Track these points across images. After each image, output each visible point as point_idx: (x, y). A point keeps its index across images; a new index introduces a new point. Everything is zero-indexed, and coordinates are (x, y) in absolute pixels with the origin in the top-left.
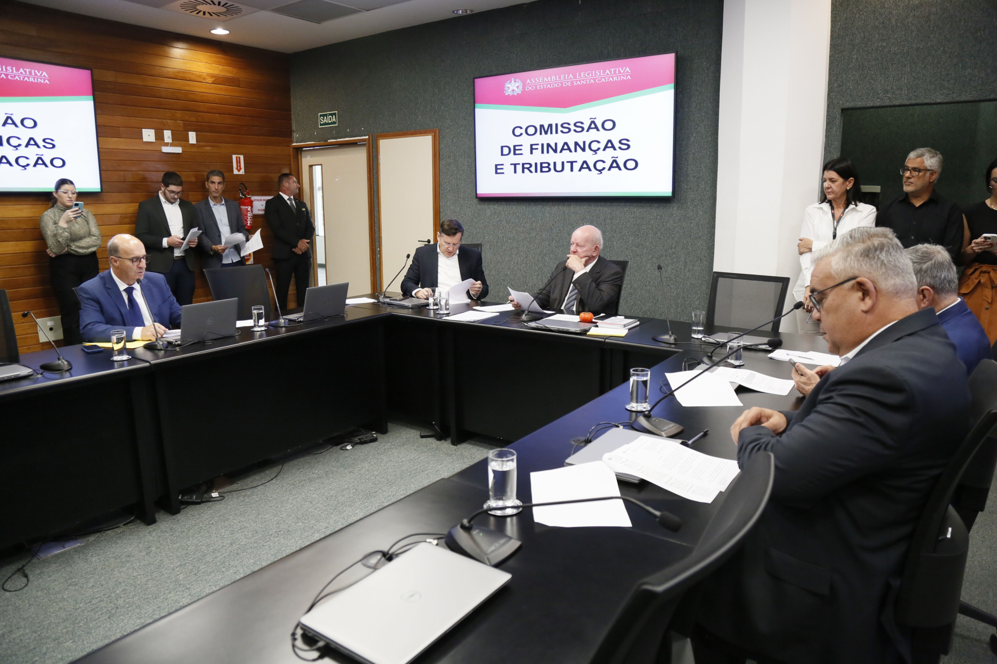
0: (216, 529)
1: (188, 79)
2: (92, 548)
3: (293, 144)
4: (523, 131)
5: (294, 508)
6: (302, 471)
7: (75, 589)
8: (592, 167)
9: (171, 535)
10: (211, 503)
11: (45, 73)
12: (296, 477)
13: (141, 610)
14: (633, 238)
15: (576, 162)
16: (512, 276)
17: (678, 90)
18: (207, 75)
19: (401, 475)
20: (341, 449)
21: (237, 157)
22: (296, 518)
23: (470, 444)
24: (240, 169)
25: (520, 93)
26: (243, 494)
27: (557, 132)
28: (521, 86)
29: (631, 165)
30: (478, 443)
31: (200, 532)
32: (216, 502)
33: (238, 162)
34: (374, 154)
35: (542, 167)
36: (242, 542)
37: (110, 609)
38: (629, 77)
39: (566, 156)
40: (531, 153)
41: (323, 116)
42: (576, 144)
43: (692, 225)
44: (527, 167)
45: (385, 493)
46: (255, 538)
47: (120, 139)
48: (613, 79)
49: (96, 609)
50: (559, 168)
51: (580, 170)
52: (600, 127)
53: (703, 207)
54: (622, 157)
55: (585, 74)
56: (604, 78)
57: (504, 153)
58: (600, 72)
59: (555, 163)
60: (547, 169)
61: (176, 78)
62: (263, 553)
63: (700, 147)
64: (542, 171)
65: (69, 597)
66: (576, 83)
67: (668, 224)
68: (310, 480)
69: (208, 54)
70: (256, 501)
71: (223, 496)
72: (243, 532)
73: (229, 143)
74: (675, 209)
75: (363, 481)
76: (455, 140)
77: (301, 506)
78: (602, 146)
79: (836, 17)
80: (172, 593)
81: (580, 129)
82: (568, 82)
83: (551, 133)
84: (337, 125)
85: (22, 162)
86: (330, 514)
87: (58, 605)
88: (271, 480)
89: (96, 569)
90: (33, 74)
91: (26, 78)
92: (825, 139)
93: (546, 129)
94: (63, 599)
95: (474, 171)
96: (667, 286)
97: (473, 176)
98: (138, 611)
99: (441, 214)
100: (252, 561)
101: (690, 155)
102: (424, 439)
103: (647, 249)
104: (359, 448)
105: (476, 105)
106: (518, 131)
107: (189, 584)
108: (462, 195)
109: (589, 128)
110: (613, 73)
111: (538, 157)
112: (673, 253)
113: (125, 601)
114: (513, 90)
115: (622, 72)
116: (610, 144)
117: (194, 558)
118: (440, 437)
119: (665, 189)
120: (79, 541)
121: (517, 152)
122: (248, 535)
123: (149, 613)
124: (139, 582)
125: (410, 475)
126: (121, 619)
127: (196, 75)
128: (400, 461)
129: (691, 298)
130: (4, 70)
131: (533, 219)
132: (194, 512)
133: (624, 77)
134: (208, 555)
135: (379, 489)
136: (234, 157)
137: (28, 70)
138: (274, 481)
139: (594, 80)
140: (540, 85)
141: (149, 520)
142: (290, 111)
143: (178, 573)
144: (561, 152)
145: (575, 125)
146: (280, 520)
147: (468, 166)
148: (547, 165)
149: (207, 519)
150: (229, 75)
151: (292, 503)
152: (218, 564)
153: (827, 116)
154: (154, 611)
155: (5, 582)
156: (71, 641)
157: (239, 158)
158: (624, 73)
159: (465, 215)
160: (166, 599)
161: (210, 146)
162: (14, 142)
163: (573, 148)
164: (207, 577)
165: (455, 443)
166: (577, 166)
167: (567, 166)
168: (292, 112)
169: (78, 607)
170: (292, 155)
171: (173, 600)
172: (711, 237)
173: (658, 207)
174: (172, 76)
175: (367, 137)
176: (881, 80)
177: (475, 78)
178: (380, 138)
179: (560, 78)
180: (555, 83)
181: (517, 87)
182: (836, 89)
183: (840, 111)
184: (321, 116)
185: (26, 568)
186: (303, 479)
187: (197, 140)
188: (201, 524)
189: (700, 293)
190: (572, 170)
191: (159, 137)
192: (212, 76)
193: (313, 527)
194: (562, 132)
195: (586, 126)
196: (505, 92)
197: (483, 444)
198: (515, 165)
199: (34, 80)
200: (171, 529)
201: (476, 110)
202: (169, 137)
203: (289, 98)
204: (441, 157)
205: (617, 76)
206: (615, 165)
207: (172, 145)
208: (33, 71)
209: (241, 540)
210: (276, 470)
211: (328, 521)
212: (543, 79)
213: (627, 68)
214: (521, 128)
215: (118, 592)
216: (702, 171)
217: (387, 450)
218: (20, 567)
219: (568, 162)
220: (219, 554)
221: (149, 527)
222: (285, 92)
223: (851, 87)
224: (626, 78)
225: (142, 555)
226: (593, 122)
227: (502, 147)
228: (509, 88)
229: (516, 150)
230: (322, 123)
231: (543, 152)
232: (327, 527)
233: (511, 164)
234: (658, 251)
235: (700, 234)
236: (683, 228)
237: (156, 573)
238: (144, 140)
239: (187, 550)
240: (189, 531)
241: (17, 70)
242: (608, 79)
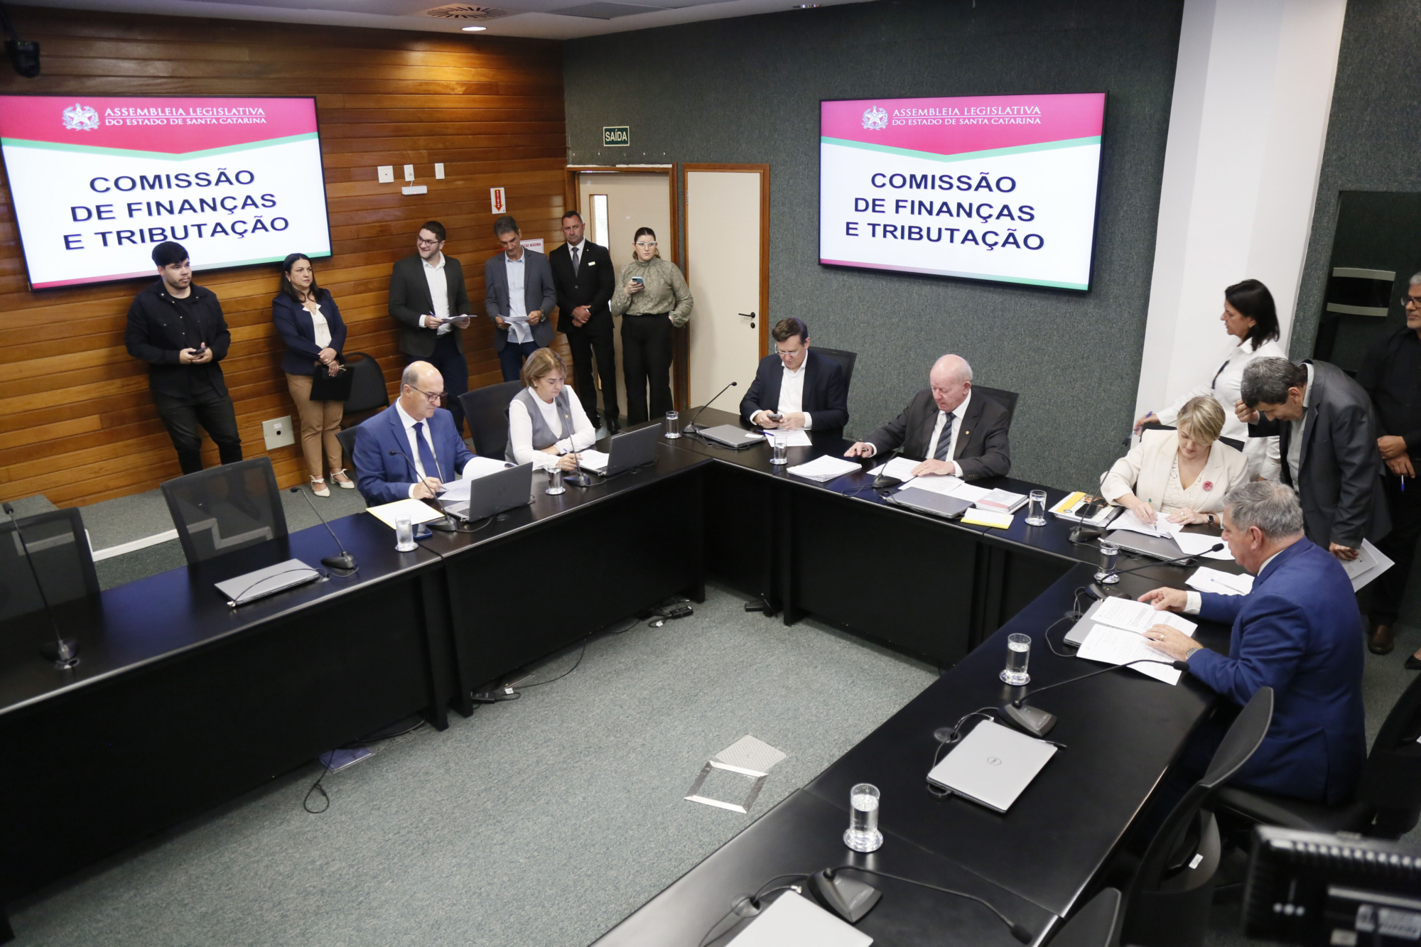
0: (517, 741)
1: (432, 92)
2: (385, 760)
3: (569, 166)
4: (887, 181)
5: (602, 713)
6: (605, 659)
7: (379, 815)
8: (979, 239)
9: (468, 747)
10: (505, 702)
11: (260, 110)
12: (600, 668)
13: (454, 847)
14: (1031, 339)
15: (958, 230)
16: (864, 372)
17: (1106, 144)
18: (457, 84)
19: (725, 670)
20: (650, 626)
21: (496, 191)
22: (606, 729)
23: (808, 624)
24: (501, 206)
25: (884, 127)
26: (541, 691)
27: (933, 187)
28: (886, 119)
29: (1034, 242)
30: (817, 624)
31: (500, 744)
32: (512, 701)
33: (498, 197)
34: (680, 190)
35: (910, 233)
36: (549, 760)
37: (421, 843)
38: (1038, 120)
39: (945, 221)
40: (897, 212)
41: (610, 131)
42: (960, 206)
43: (1113, 330)
44: (889, 230)
45: (707, 697)
46: (563, 756)
47: (351, 183)
48: (1015, 121)
49: (407, 842)
50: (934, 235)
51: (963, 242)
52: (993, 185)
53: (1130, 308)
54: (1022, 230)
55: (976, 110)
56: (1003, 118)
57: (859, 208)
58: (997, 110)
59: (929, 229)
60: (918, 236)
61: (418, 92)
62: (574, 777)
63: (1133, 225)
64: (910, 238)
65: (375, 825)
66: (964, 121)
67: (1080, 327)
68: (618, 673)
69: (459, 54)
70: (558, 702)
71: (518, 693)
72: (548, 746)
73: (486, 173)
74: (1092, 306)
75: (680, 677)
76: (791, 181)
77: (610, 712)
78: (995, 212)
79: (1346, 57)
80: (483, 826)
81: (966, 186)
82: (951, 119)
83: (926, 187)
84: (628, 145)
85: (239, 228)
86: (645, 726)
87: (367, 834)
88: (571, 671)
89: (395, 790)
90: (248, 113)
91: (240, 120)
92: (1310, 232)
93: (919, 182)
94: (369, 828)
95: (817, 227)
96: (1074, 407)
97: (816, 233)
98: (451, 847)
99: (770, 280)
100: (563, 788)
101: (1118, 236)
102: (750, 613)
103: (1049, 356)
104: (672, 625)
105: (823, 138)
106: (879, 180)
107: (499, 816)
108: (799, 257)
109: (979, 186)
110: (1015, 113)
111: (905, 219)
112: (1085, 365)
113: (434, 834)
114: (875, 123)
115: (1029, 112)
116: (1005, 211)
117: (499, 781)
118: (770, 613)
119: (1080, 280)
120: (368, 749)
121: (877, 208)
122: (555, 751)
123: (463, 851)
124: (444, 809)
125: (736, 671)
126: (435, 857)
127: (443, 85)
128: (722, 648)
129: (1105, 426)
130: (215, 114)
131: (896, 300)
132: (487, 715)
133: (1031, 120)
134: (513, 777)
135: (700, 692)
136: (493, 191)
137: (241, 109)
138: (574, 672)
139: (989, 119)
140: (913, 119)
141: (442, 726)
142: (564, 119)
143: (485, 800)
144: (938, 214)
145: (959, 179)
146: (588, 732)
147: (809, 219)
148: (917, 230)
149: (505, 725)
150: (484, 79)
151: (599, 707)
152: (527, 790)
153: (1317, 200)
154: (468, 849)
155: (305, 801)
156: (390, 881)
157: (499, 191)
158: (1031, 114)
159: (804, 285)
160: (479, 834)
161: (462, 180)
162: (229, 204)
163: (954, 211)
164: (517, 807)
165: (789, 621)
166: (959, 236)
167: (946, 235)
168: (566, 122)
169: (387, 838)
170: (566, 180)
171: (485, 836)
172: (1138, 350)
173: (1068, 301)
174: (413, 91)
175: (670, 166)
176: (1403, 156)
177: (821, 101)
178: (689, 170)
179: (941, 112)
180: (934, 119)
181: (881, 119)
182: (1334, 163)
183: (1337, 194)
184: (606, 130)
185: (321, 783)
186: (608, 671)
187: (446, 174)
188: (499, 732)
189: (1118, 422)
190: (952, 241)
191: (399, 174)
192: (462, 84)
193: (627, 744)
194: (940, 187)
195: (974, 183)
196: (863, 124)
197: (824, 625)
198: (874, 226)
199: (249, 121)
200: (467, 738)
201: (822, 144)
202: (411, 174)
203: (562, 102)
204: (772, 204)
205: (1022, 118)
206: (1011, 240)
207: (415, 183)
208: (247, 109)
209: (547, 758)
210: (575, 654)
211: (643, 736)
212: (918, 111)
213: (1037, 108)
214: (884, 176)
215: (425, 821)
216: (1133, 258)
217: (705, 630)
218: (315, 781)
219: (946, 229)
220: (526, 776)
221: (442, 733)
222: (557, 94)
223: (1357, 162)
224: (1034, 121)
225: (440, 773)
226: (984, 178)
227: (857, 200)
228: (869, 119)
229: (875, 205)
230: (608, 140)
231: (912, 212)
232: (644, 745)
233: (869, 224)
234: (1064, 360)
235: (1124, 343)
236: (1101, 333)
237: (461, 799)
238: (380, 182)
239: (489, 768)
240: (487, 741)
241: (230, 111)
242: (1009, 121)
